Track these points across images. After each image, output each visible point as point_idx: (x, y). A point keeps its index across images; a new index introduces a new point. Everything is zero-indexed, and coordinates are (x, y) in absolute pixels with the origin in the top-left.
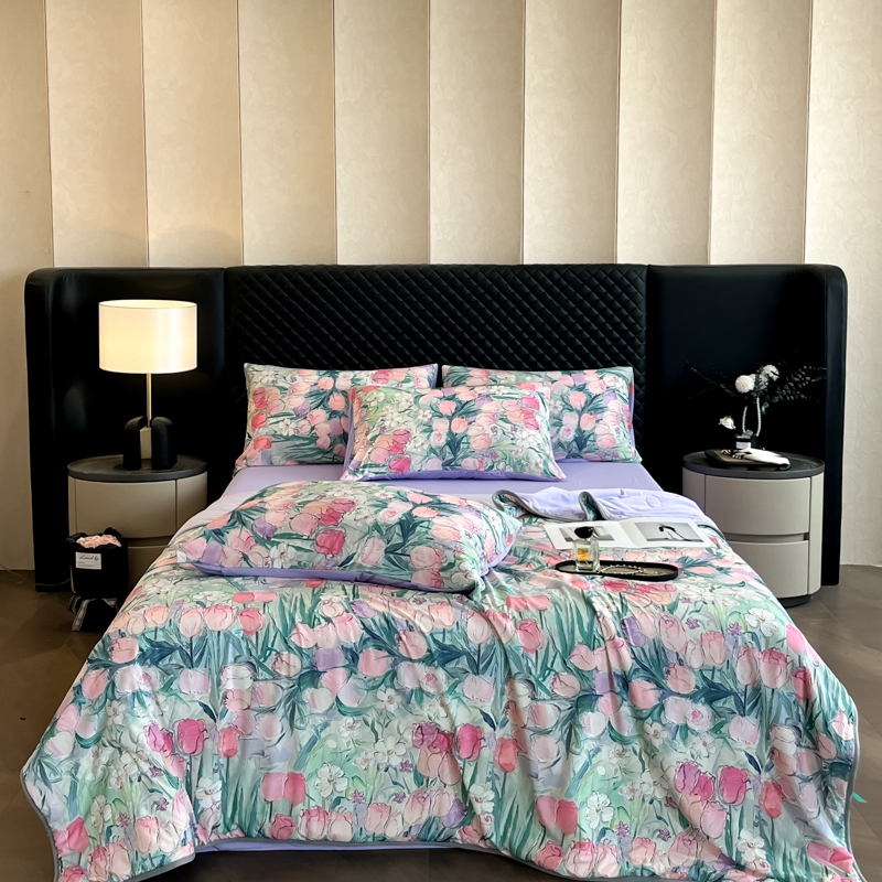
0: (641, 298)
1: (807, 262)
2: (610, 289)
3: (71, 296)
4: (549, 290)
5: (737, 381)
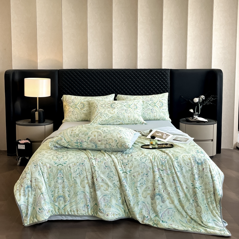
0: (169, 78)
1: (212, 68)
2: (160, 75)
3: (17, 77)
4: (144, 75)
5: (194, 99)
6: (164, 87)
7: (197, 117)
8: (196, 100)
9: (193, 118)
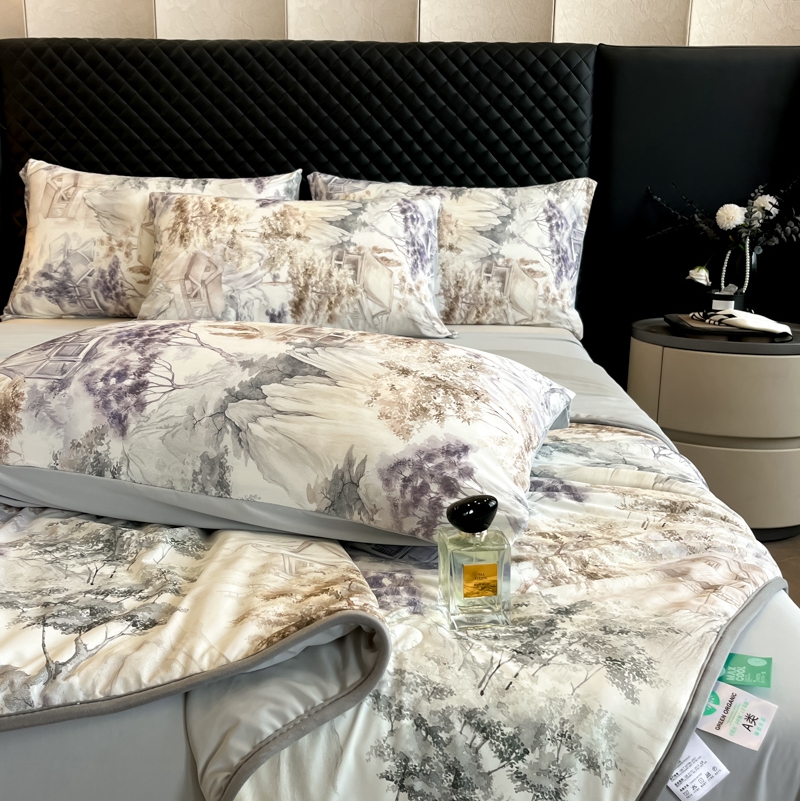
0: (586, 94)
2: (541, 80)
4: (453, 79)
5: (719, 212)
6: (557, 147)
7: (730, 307)
8: (732, 215)
9: (706, 317)
